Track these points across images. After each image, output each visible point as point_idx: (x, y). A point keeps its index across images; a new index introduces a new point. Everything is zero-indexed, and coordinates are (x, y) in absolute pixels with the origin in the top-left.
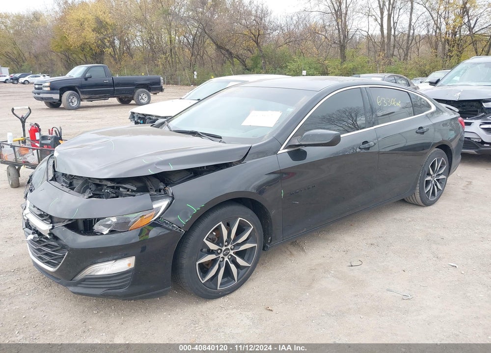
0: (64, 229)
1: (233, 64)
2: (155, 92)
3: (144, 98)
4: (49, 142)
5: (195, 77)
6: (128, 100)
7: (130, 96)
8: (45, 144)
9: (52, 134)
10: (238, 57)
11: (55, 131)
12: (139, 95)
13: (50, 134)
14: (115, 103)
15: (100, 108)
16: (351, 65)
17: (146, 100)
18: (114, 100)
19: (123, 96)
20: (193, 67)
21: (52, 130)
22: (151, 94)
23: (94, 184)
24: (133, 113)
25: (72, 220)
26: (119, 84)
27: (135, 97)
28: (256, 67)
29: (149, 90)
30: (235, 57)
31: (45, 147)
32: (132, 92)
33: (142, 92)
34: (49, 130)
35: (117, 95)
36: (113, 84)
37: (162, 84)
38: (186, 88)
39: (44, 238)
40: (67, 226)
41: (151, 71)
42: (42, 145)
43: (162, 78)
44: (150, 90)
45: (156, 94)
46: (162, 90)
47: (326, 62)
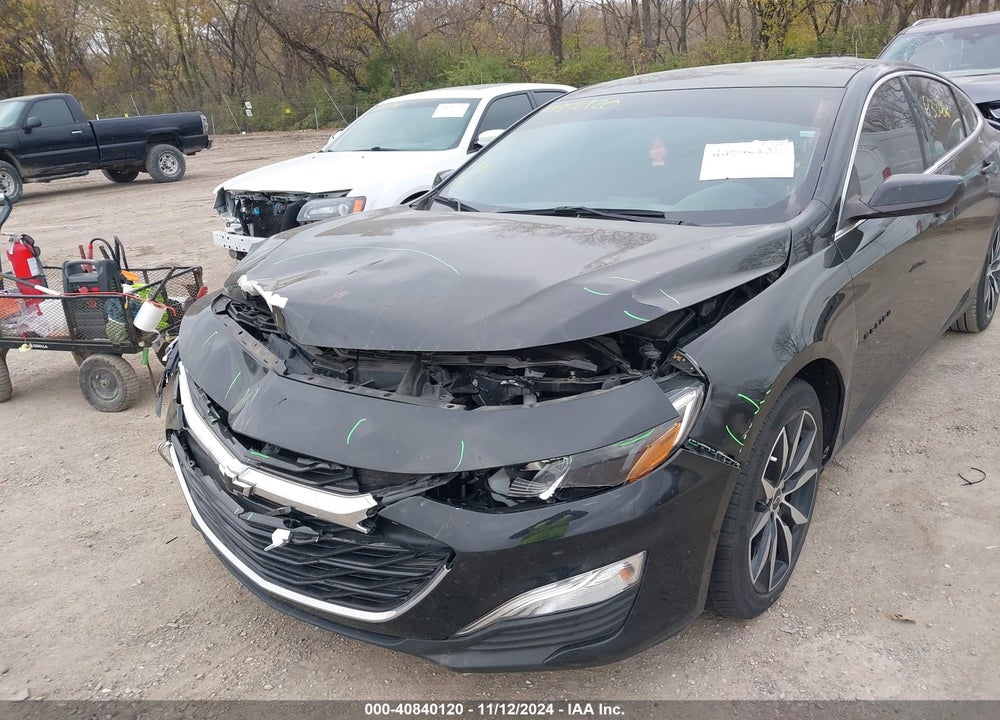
0: (425, 502)
1: (328, 81)
2: (193, 150)
3: (169, 164)
4: (93, 276)
5: (249, 113)
6: (130, 173)
7: (137, 163)
8: (82, 284)
9: (91, 257)
10: (336, 65)
11: (102, 248)
12: (157, 159)
13: (84, 257)
14: (100, 183)
15: (74, 197)
16: (578, 67)
17: (175, 169)
18: (97, 176)
19: (121, 164)
20: (241, 92)
21: (91, 247)
22: (185, 156)
23: (444, 367)
24: (223, 194)
25: (442, 476)
26: (107, 138)
27: (150, 165)
28: (380, 82)
29: (178, 147)
30: (331, 65)
31: (83, 292)
32: (142, 154)
33: (164, 152)
34: (81, 247)
35: (106, 163)
36: (94, 137)
37: (205, 130)
38: (232, 139)
39: (336, 534)
40: (431, 494)
41: (143, 108)
42: (71, 287)
43: (203, 117)
44: (181, 145)
45: (194, 154)
46: (206, 144)
47: (526, 63)
